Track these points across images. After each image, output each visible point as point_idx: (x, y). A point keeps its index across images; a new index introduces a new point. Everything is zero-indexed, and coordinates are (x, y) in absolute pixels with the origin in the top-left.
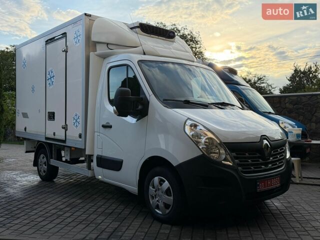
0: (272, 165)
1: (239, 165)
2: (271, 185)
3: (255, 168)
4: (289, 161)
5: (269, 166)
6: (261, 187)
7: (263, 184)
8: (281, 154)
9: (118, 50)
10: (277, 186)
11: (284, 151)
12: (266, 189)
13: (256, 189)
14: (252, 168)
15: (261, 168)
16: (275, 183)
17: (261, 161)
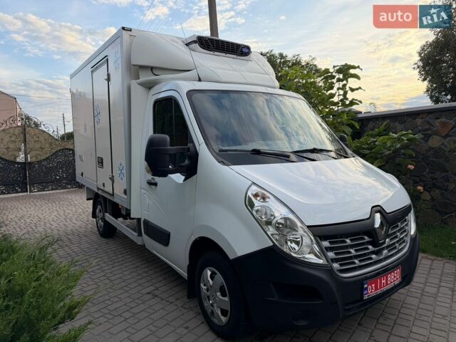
0: (389, 251)
1: (334, 260)
2: (387, 284)
3: (360, 261)
4: (414, 240)
5: (385, 252)
6: (371, 291)
7: (373, 285)
8: (403, 230)
9: (163, 76)
10: (396, 283)
11: (407, 225)
12: (379, 291)
13: (363, 297)
14: (357, 261)
15: (370, 259)
16: (394, 278)
17: (371, 248)
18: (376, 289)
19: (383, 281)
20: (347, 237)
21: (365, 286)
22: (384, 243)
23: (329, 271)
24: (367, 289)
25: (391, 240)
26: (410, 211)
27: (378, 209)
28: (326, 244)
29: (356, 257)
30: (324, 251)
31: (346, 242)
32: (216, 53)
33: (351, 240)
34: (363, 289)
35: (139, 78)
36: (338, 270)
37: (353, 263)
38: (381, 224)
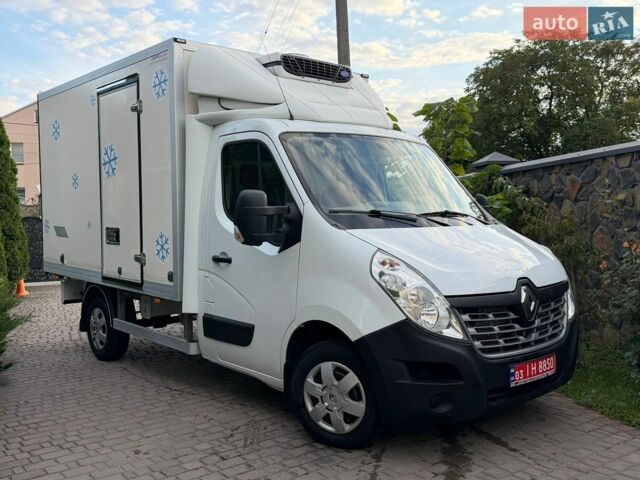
1: (476, 338)
2: (538, 373)
3: (506, 341)
4: (573, 323)
5: (534, 336)
6: (518, 378)
7: (522, 371)
8: (558, 311)
9: (237, 111)
10: (550, 373)
11: (563, 305)
12: (528, 380)
13: (509, 382)
14: (501, 341)
15: (517, 340)
16: (546, 367)
17: (518, 327)
18: (525, 377)
20: (489, 312)
21: (512, 371)
22: (533, 322)
24: (513, 374)
25: (542, 321)
26: (567, 288)
27: (524, 282)
28: (466, 317)
29: (501, 336)
30: (464, 326)
31: (487, 317)
32: (306, 78)
33: (495, 316)
34: (509, 374)
35: (198, 112)
36: (479, 349)
37: (497, 343)
38: (529, 300)
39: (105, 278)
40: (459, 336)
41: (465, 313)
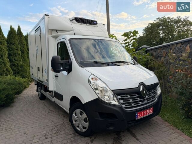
0: (147, 101)
1: (123, 104)
2: (146, 114)
3: (134, 104)
4: (160, 96)
5: (145, 102)
6: (139, 116)
7: (140, 114)
8: (154, 93)
9: (61, 33)
10: (151, 114)
11: (156, 91)
12: (143, 117)
13: (135, 118)
14: (133, 104)
15: (139, 103)
16: (150, 112)
17: (139, 99)
18: (141, 116)
19: (144, 113)
20: (128, 95)
21: (137, 114)
22: (145, 97)
23: (121, 108)
24: (137, 115)
25: (148, 96)
26: (158, 85)
27: (142, 84)
28: (119, 97)
30: (119, 100)
31: (128, 97)
32: (83, 24)
33: (130, 96)
34: (135, 116)
35: (52, 35)
36: (124, 108)
37: (131, 105)
38: (143, 90)
39: (38, 80)
40: (116, 103)
41: (119, 95)
